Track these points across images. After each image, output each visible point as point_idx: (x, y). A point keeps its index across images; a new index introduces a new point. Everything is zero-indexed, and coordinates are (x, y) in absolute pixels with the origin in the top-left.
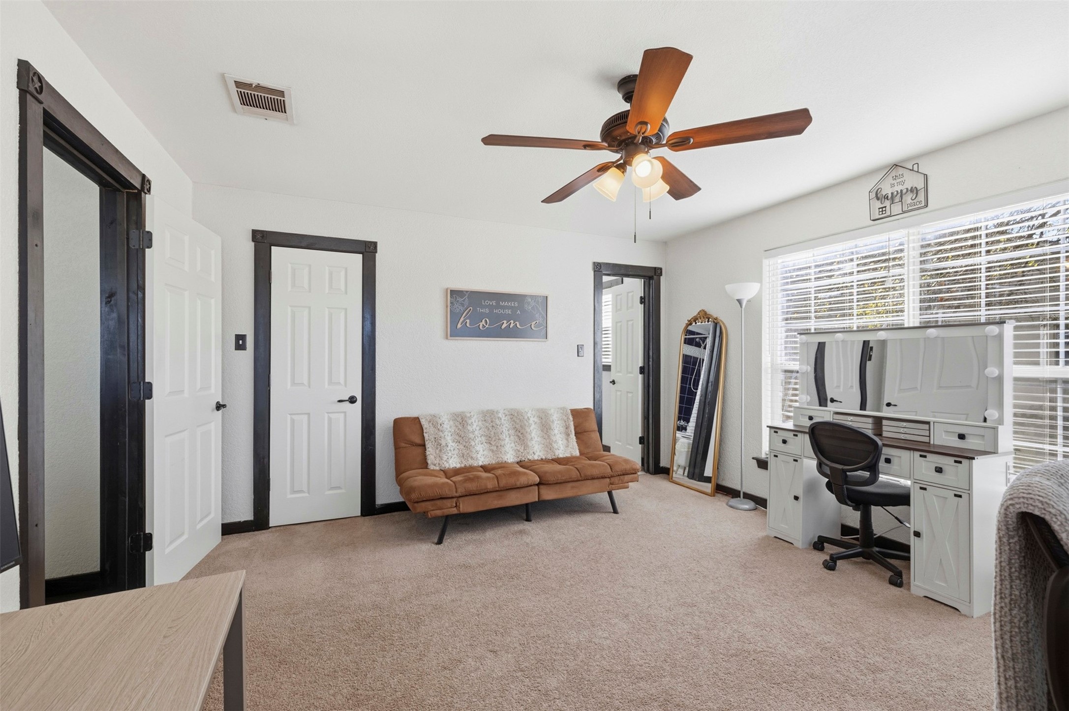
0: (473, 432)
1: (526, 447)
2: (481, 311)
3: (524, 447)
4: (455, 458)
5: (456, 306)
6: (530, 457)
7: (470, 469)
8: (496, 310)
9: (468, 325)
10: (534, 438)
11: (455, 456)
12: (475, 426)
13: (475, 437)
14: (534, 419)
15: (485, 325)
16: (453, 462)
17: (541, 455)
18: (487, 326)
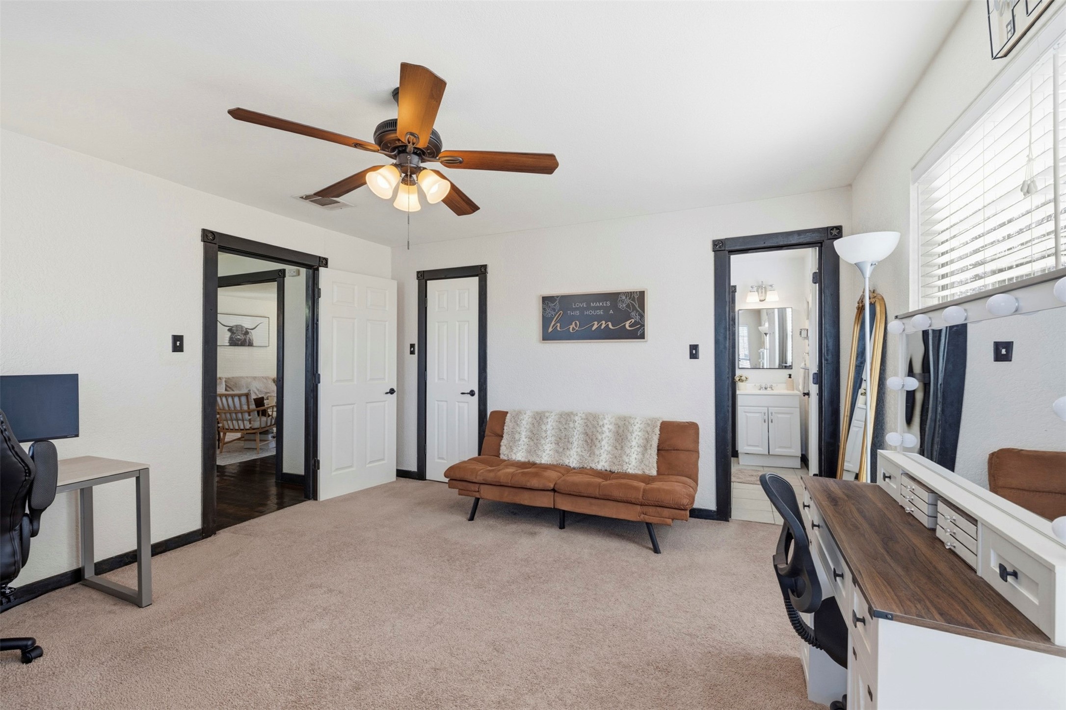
0: (546, 431)
1: (592, 453)
2: (571, 314)
3: (590, 454)
4: (523, 452)
5: (548, 311)
6: (593, 466)
7: (533, 464)
8: (586, 312)
9: (558, 329)
10: (604, 446)
11: (524, 450)
12: (550, 426)
13: (546, 436)
14: (609, 427)
15: (575, 328)
16: (520, 455)
17: (606, 466)
18: (577, 329)
